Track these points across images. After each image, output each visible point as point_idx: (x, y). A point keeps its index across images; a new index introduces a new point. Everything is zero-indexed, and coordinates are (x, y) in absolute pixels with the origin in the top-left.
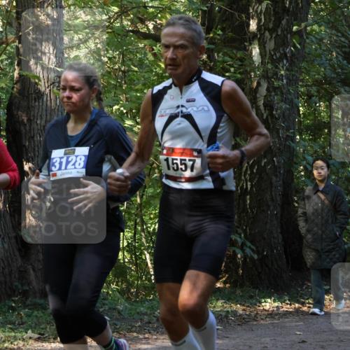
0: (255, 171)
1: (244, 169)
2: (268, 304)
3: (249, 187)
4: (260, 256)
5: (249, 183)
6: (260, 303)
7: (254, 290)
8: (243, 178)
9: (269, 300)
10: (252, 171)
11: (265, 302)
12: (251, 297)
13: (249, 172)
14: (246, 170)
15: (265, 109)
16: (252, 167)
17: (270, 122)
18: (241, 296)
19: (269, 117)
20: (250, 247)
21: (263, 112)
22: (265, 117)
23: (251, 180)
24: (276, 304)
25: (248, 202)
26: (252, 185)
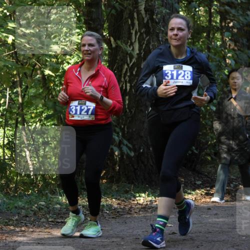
0: (134, 73)
1: (124, 71)
2: (142, 198)
3: (128, 88)
4: (137, 154)
5: (128, 85)
6: (135, 197)
7: (129, 185)
8: (123, 79)
9: (143, 195)
10: (131, 73)
11: (140, 196)
12: (127, 192)
13: (128, 74)
14: (126, 71)
15: (146, 14)
16: (131, 69)
17: (150, 25)
18: (117, 191)
19: (150, 21)
20: (127, 145)
21: (144, 16)
22: (145, 21)
23: (130, 82)
24: (150, 198)
25: (127, 102)
26: (131, 86)
